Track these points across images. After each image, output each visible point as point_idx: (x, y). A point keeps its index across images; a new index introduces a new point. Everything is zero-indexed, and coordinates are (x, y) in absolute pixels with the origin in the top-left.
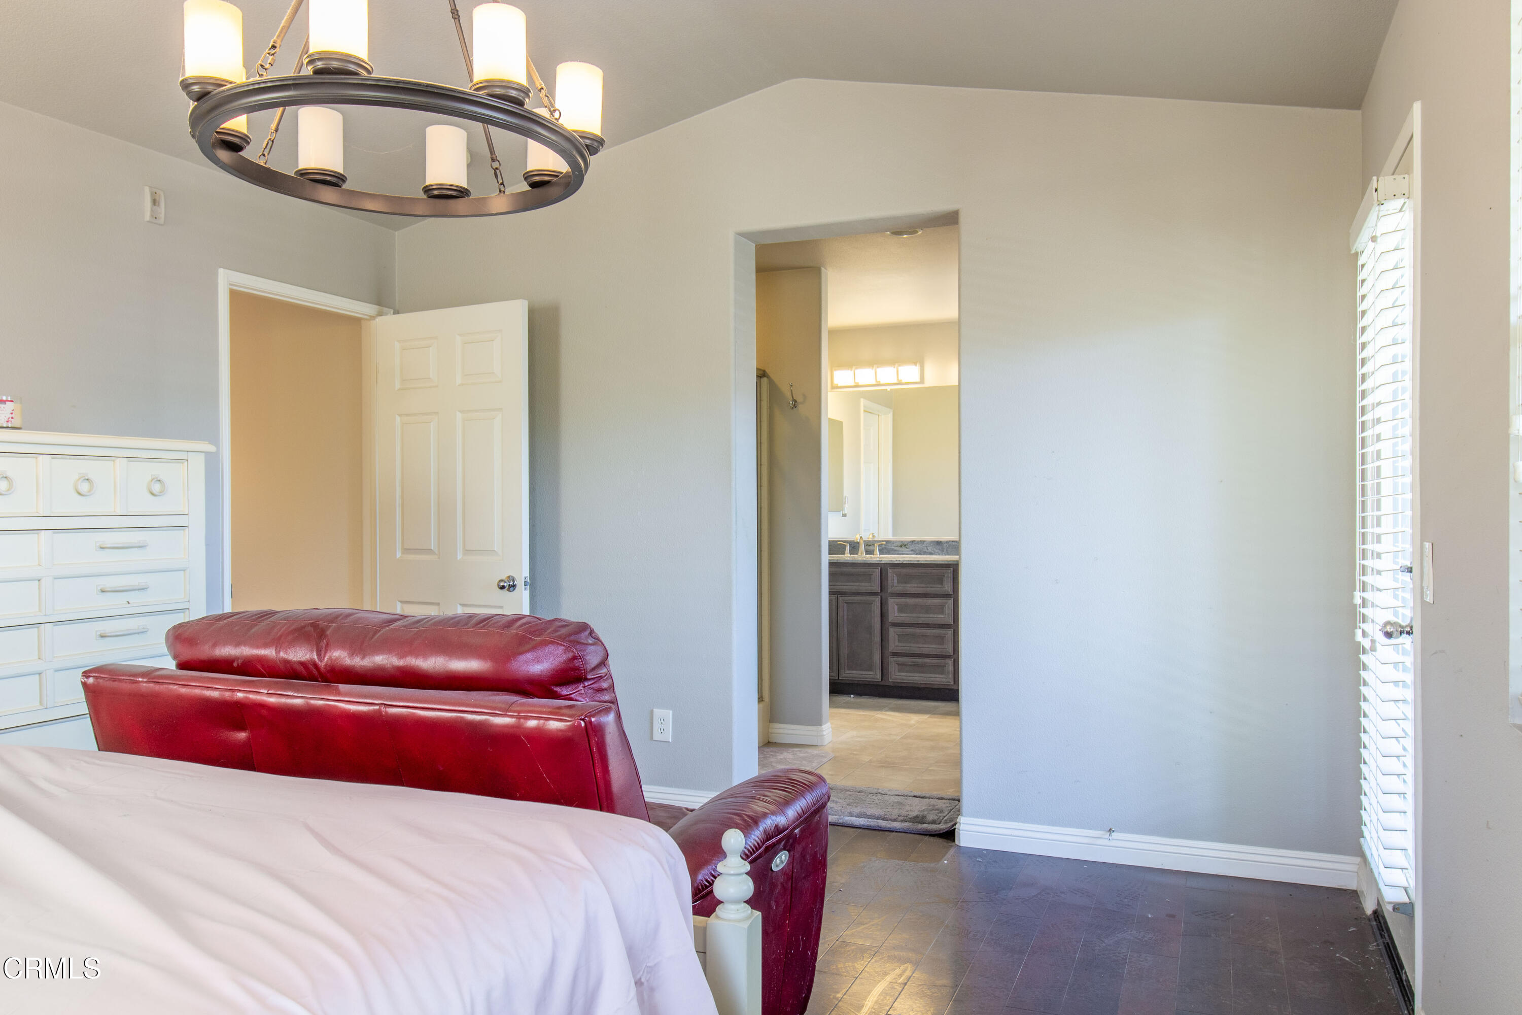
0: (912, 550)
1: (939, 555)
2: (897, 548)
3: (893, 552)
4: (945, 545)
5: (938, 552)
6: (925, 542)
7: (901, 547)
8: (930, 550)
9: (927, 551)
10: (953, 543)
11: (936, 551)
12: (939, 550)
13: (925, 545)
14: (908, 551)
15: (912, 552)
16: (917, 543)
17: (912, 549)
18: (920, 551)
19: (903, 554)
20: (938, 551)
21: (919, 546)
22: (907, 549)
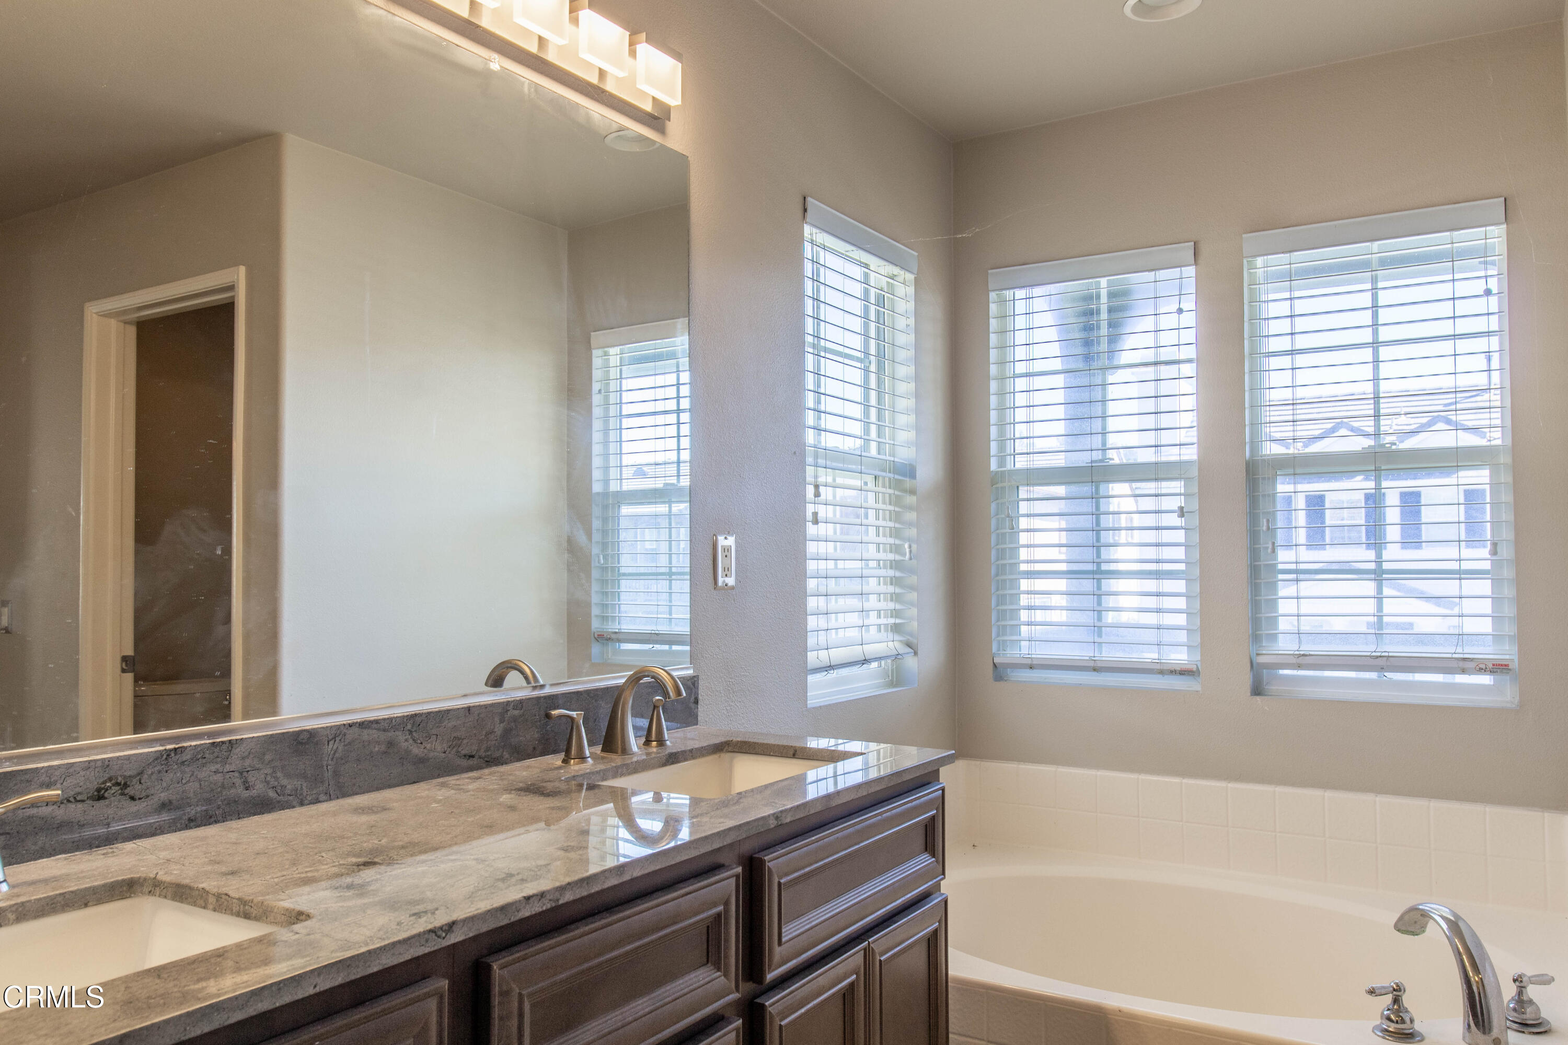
0: (164, 806)
1: (302, 804)
2: (74, 811)
3: (42, 839)
4: (328, 749)
5: (296, 792)
6: (238, 751)
7: (100, 798)
8: (259, 789)
9: (246, 794)
10: (366, 735)
11: (290, 785)
12: (304, 776)
13: (235, 763)
14: (137, 816)
15: (165, 817)
16: (194, 759)
17: (164, 796)
18: (209, 801)
19: (109, 840)
20: (297, 783)
21: (202, 775)
22: (134, 807)
